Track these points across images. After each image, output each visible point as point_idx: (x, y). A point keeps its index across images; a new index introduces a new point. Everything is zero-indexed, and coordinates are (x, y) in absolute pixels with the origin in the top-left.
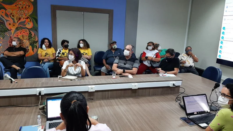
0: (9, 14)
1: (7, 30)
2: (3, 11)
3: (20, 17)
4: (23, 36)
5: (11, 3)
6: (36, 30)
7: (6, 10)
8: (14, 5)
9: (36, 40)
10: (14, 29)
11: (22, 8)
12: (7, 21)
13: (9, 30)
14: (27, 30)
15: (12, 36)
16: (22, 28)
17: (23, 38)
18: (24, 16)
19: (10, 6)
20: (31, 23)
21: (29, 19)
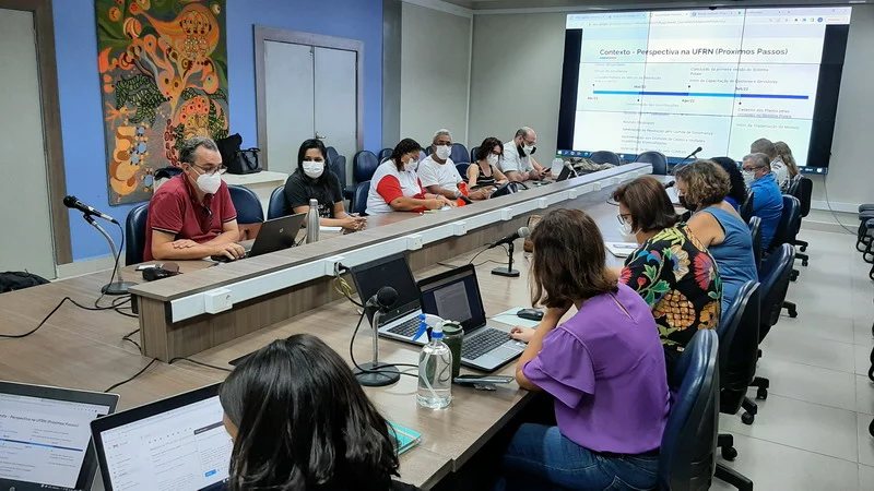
0: (165, 48)
1: (160, 100)
2: (151, 41)
3: (191, 59)
4: (197, 116)
5: (169, 18)
6: (225, 98)
7: (157, 36)
8: (177, 22)
9: (225, 128)
10: (176, 95)
11: (195, 32)
12: (160, 70)
13: (165, 100)
14: (206, 98)
15: (171, 118)
16: (194, 93)
17: (197, 122)
18: (200, 58)
19: (167, 24)
20: (214, 79)
21: (210, 66)
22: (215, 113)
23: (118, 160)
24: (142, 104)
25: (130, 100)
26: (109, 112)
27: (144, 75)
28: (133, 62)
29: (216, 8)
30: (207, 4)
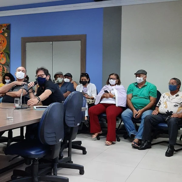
14: (1, 65)
21: (3, 54)
22: (4, 70)
29: (6, 35)
30: (3, 34)
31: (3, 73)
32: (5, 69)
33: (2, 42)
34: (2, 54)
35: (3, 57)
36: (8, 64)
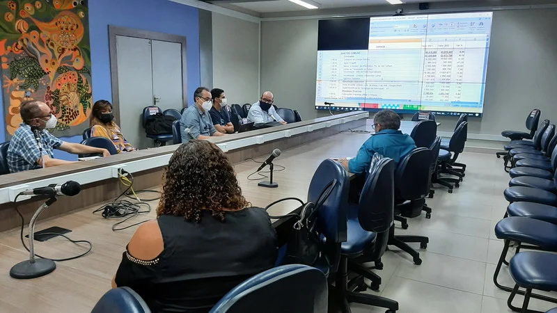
0: (45, 40)
1: (42, 73)
2: (35, 35)
3: (64, 47)
4: (68, 84)
5: (48, 20)
6: (89, 73)
7: (39, 31)
8: (53, 23)
9: (89, 92)
10: (53, 70)
11: (67, 29)
12: (41, 54)
13: (45, 73)
14: (75, 73)
15: (50, 85)
16: (67, 69)
17: (69, 88)
18: (70, 46)
19: (47, 24)
20: (81, 60)
21: (77, 51)
22: (82, 82)
23: (12, 114)
24: (29, 76)
25: (20, 74)
26: (5, 81)
27: (30, 57)
28: (22, 49)
29: (81, 14)
30: (75, 11)
31: (80, 86)
32: (84, 79)
33: (75, 28)
34: (75, 49)
35: (78, 56)
36: (86, 71)
